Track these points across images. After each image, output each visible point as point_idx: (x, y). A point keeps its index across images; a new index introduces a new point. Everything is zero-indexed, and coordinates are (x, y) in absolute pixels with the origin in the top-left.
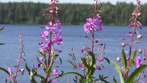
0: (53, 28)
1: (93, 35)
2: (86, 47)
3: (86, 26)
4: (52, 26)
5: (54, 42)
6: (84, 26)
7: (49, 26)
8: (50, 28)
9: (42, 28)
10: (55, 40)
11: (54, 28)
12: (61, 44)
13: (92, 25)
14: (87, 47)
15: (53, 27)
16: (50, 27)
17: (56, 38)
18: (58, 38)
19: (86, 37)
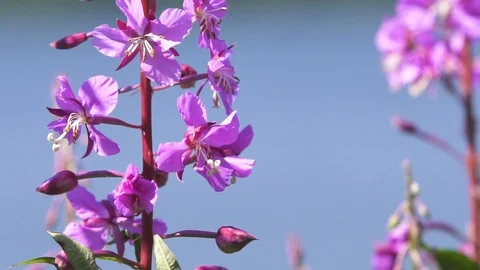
0: (155, 45)
1: (468, 103)
2: (413, 210)
3: (393, 37)
4: (148, 28)
5: (177, 163)
6: (384, 41)
7: (123, 26)
8: (132, 49)
9: (62, 45)
10: (181, 145)
11: (167, 45)
12: (238, 173)
13: (450, 23)
14: (422, 210)
15: (156, 38)
16: (133, 34)
17: (192, 130)
18: (210, 125)
19: (409, 129)
